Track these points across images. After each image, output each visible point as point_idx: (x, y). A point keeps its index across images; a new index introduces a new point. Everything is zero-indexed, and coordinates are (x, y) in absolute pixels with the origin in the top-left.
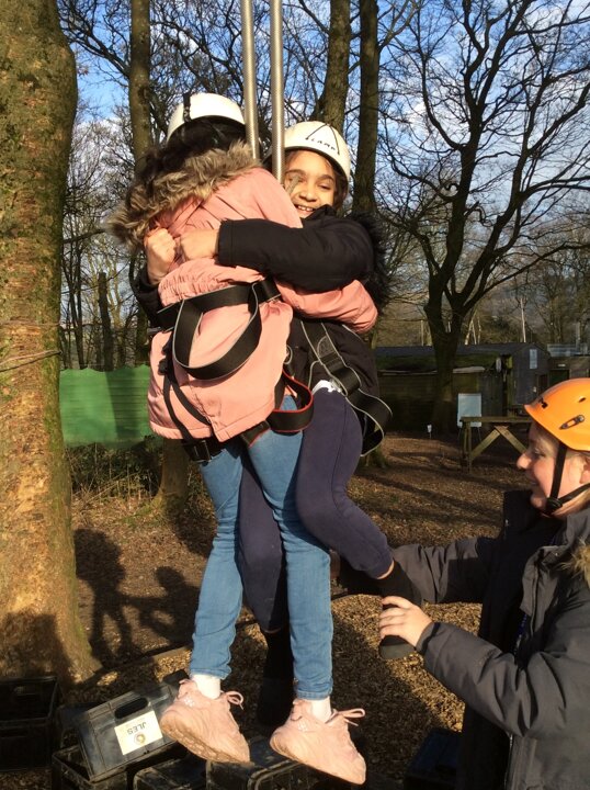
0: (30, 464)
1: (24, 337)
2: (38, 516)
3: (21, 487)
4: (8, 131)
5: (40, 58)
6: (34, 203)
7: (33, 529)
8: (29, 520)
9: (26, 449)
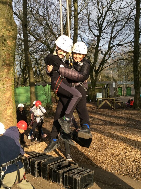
0: (9, 106)
1: (8, 81)
2: (11, 116)
3: (7, 110)
4: (4, 40)
5: (10, 26)
7: (10, 119)
8: (9, 117)
9: (8, 103)
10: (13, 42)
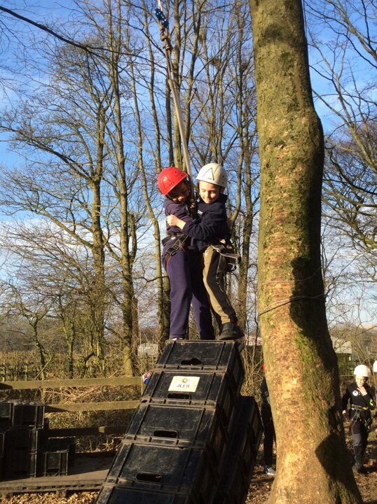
0: (288, 368)
1: (279, 290)
2: (295, 403)
3: (283, 382)
4: (270, 176)
5: (287, 130)
6: (283, 211)
7: (292, 411)
8: (289, 404)
9: (285, 358)
10: (294, 171)
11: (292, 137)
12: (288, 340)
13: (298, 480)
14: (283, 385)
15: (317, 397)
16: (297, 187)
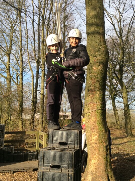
0: (94, 132)
1: (92, 106)
2: (96, 143)
3: (92, 136)
4: (91, 67)
5: (97, 52)
6: (95, 80)
7: (95, 146)
9: (93, 129)
10: (99, 66)
11: (99, 55)
12: (94, 123)
13: (96, 169)
14: (92, 138)
15: (103, 142)
16: (100, 72)
